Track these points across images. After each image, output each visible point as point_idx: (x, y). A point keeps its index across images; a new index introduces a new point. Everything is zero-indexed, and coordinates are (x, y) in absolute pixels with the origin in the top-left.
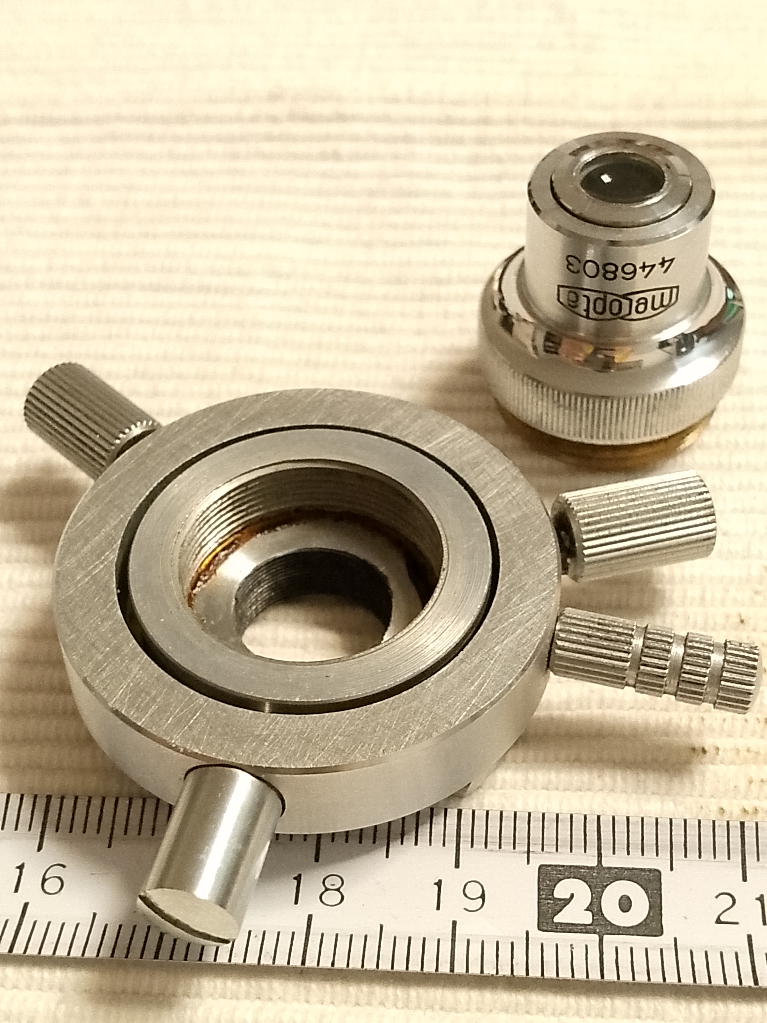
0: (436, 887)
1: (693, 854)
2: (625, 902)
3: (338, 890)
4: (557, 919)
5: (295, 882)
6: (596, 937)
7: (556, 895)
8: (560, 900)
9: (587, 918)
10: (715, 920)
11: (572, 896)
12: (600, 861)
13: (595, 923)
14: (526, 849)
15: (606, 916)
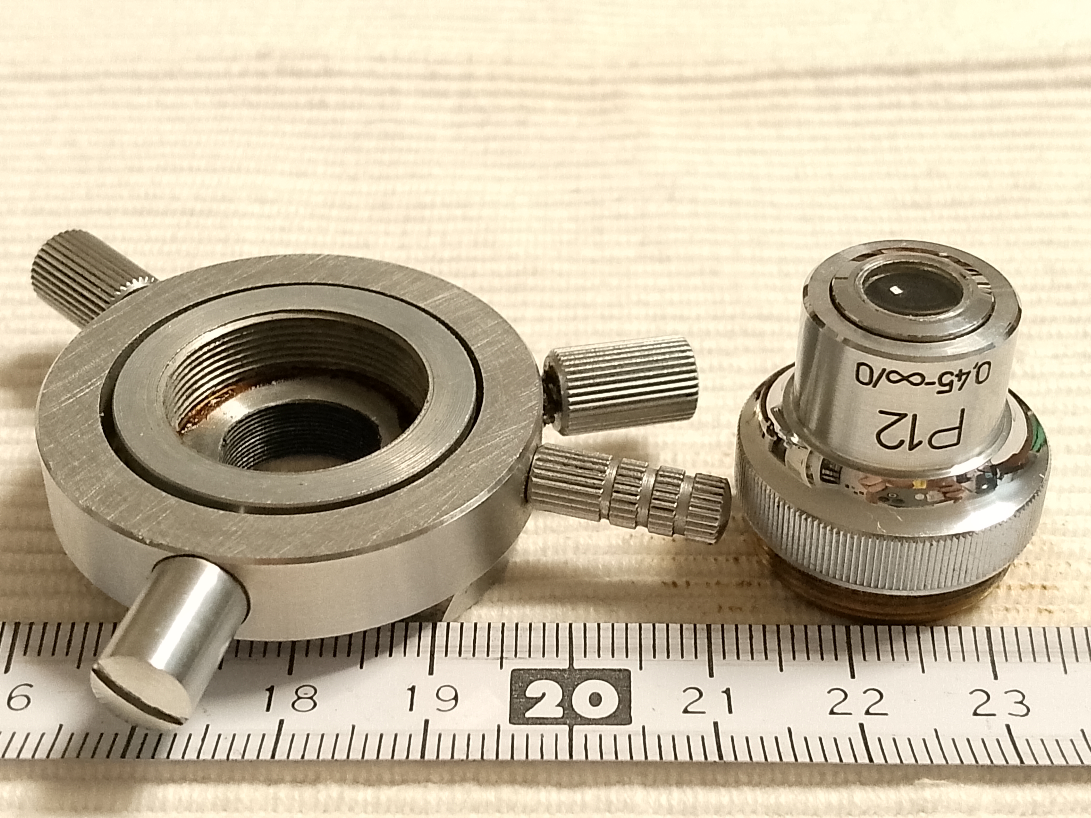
0: (410, 692)
1: (661, 654)
2: (595, 698)
3: (311, 698)
4: (528, 715)
5: (268, 694)
6: (566, 728)
7: (528, 694)
8: (532, 698)
9: (559, 712)
10: (682, 710)
11: (544, 695)
12: (571, 663)
13: (565, 716)
14: (500, 656)
15: (576, 710)
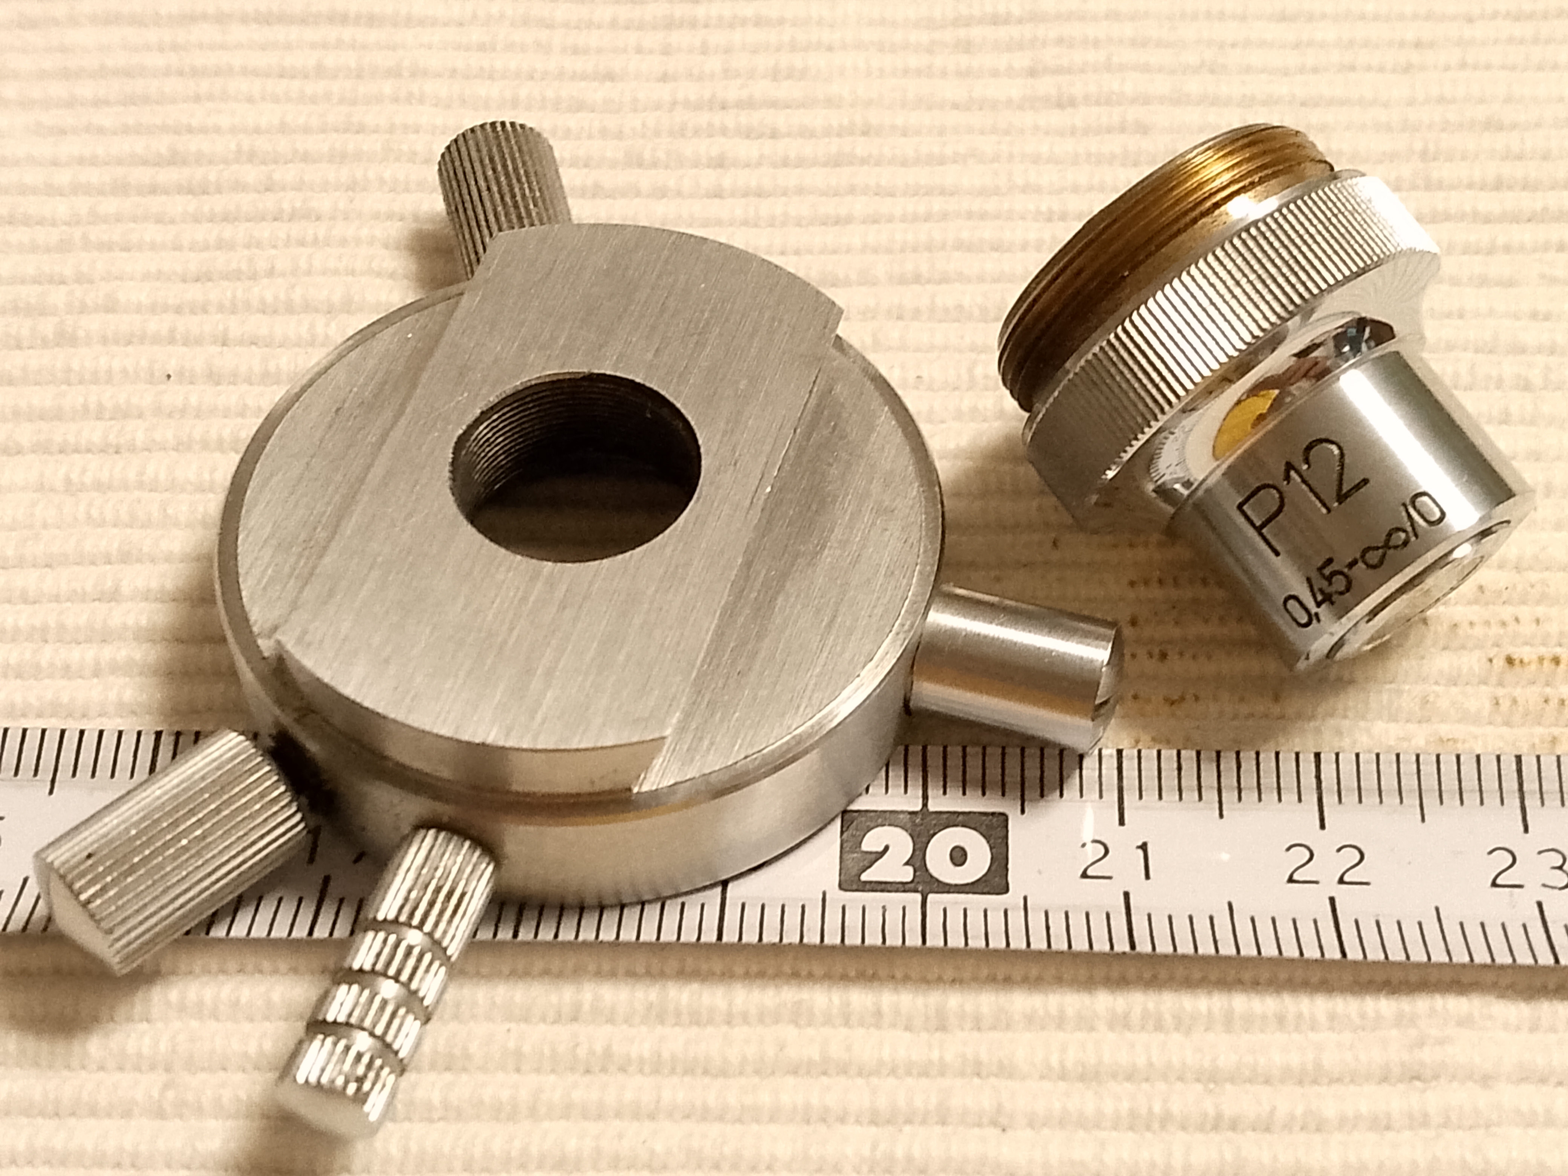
1: (1051, 792)
2: (958, 854)
4: (864, 877)
6: (918, 897)
7: (865, 847)
8: (871, 853)
9: (907, 874)
10: (1080, 874)
11: (887, 848)
12: (925, 805)
13: (916, 880)
15: (931, 871)
